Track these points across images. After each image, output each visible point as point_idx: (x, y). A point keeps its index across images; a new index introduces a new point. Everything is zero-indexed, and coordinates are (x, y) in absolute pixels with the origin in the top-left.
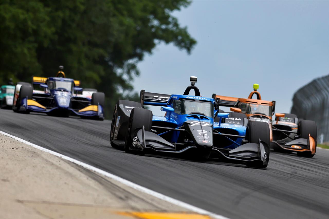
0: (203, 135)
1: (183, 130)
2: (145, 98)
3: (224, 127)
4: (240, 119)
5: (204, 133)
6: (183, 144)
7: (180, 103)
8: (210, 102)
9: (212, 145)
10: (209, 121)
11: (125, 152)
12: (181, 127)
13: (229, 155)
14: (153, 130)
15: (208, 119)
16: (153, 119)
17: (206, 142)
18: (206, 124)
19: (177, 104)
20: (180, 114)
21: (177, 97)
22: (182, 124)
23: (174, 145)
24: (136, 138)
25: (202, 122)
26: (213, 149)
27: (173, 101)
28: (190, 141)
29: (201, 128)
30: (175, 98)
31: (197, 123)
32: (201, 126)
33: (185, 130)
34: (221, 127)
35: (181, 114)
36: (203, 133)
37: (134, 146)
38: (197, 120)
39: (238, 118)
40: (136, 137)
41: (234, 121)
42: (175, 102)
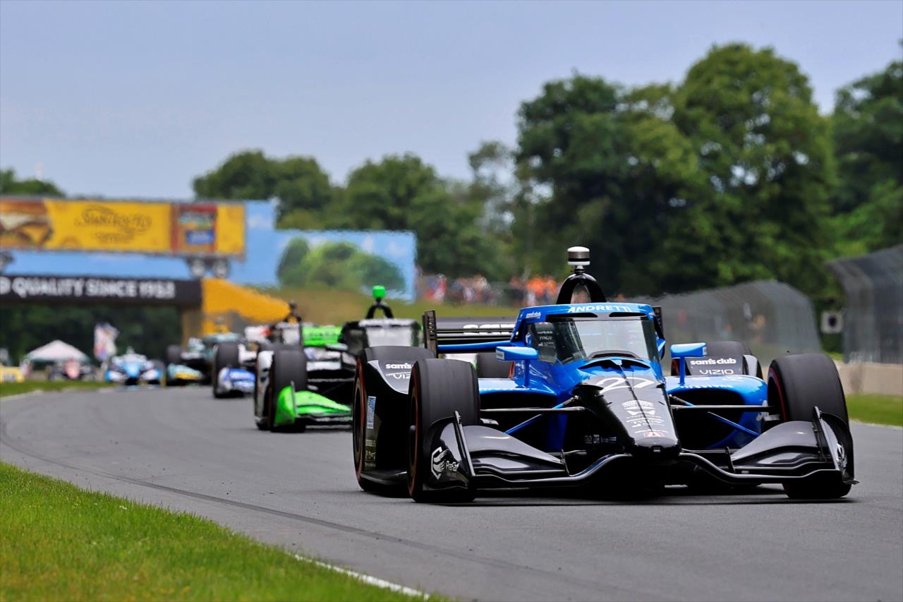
0: (645, 417)
1: (578, 408)
2: (438, 335)
3: (698, 387)
4: (731, 361)
5: (643, 408)
6: (585, 453)
7: (551, 332)
8: (639, 317)
9: (676, 444)
10: (651, 372)
11: (412, 500)
12: (570, 400)
13: (734, 468)
14: (485, 421)
15: (646, 367)
16: (480, 389)
17: (657, 435)
18: (644, 380)
19: (543, 335)
20: (557, 362)
21: (540, 314)
22: (570, 393)
23: (559, 457)
24: (438, 453)
25: (631, 378)
26: (681, 454)
27: (530, 326)
28: (607, 440)
29: (632, 396)
30: (534, 320)
31: (617, 381)
32: (630, 389)
33: (583, 408)
34: (687, 387)
35: (561, 363)
36: (642, 410)
37: (438, 477)
38: (614, 373)
39: (726, 358)
40: (440, 449)
41: (717, 367)
42: (534, 330)
